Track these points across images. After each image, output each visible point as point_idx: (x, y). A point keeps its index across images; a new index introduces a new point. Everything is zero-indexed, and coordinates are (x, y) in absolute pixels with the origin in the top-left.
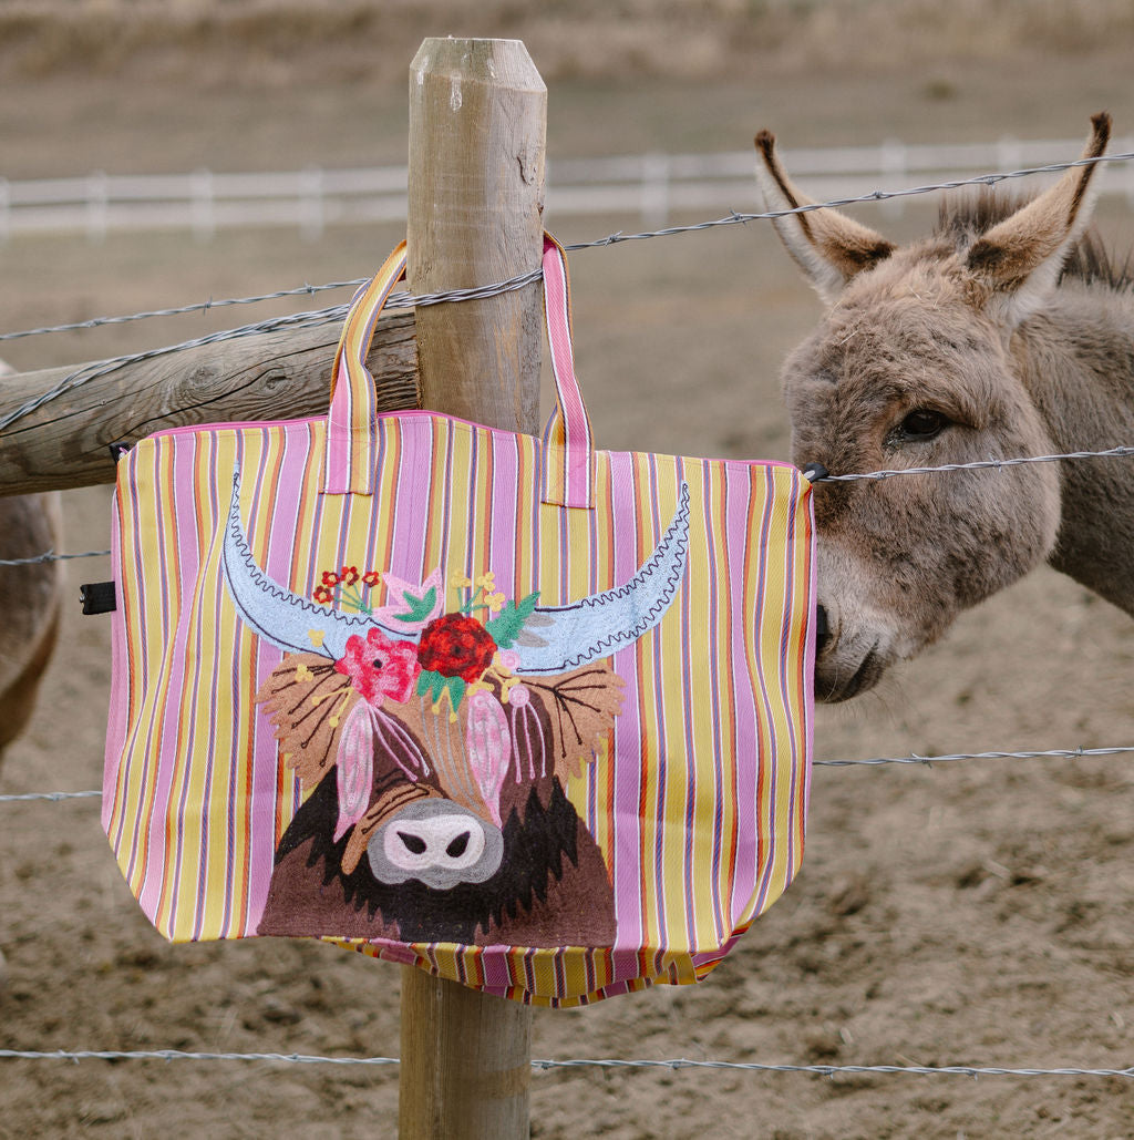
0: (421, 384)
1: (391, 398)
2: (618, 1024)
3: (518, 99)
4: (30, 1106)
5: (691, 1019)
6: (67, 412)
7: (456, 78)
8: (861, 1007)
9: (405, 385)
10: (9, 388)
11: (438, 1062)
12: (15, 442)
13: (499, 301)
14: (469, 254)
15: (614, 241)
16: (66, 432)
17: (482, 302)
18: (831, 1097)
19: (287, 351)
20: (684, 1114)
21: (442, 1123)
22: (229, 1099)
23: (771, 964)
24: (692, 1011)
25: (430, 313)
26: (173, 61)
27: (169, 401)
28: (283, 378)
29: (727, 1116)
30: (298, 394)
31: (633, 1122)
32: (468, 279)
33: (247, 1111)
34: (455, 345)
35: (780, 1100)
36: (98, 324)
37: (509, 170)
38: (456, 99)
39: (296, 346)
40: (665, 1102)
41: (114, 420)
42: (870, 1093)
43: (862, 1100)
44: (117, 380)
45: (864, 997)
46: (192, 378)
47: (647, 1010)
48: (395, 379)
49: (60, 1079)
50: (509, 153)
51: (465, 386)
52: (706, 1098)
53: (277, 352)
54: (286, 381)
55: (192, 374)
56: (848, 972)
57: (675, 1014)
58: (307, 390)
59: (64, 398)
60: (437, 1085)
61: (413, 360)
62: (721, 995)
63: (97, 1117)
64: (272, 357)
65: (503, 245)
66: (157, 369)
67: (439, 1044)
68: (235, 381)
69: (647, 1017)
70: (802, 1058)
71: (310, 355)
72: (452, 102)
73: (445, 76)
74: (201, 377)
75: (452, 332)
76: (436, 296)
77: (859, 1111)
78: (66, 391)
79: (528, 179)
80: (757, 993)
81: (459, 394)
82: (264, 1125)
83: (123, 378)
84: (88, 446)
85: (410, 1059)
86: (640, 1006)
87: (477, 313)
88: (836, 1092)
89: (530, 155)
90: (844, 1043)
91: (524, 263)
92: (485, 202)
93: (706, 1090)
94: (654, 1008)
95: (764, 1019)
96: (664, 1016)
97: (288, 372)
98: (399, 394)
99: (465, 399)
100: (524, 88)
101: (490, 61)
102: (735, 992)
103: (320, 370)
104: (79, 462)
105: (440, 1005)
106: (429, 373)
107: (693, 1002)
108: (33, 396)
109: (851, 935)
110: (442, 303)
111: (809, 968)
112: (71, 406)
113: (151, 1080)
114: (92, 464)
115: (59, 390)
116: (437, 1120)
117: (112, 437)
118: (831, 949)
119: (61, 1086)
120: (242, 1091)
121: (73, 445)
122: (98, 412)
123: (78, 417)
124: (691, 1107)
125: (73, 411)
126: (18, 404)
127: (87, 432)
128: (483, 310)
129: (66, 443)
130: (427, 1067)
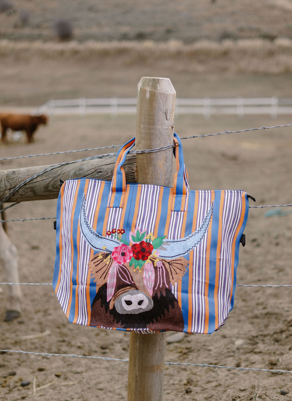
0: (137, 176)
1: (129, 179)
2: (220, 353)
3: (166, 96)
4: (60, 368)
5: (241, 353)
6: (45, 178)
7: (148, 89)
8: (287, 352)
9: (133, 175)
10: (31, 171)
11: (137, 361)
12: (31, 186)
13: (159, 153)
14: (150, 139)
15: (194, 137)
16: (44, 184)
17: (153, 153)
18: (271, 376)
19: (103, 164)
20: (232, 379)
21: (138, 378)
22: (113, 369)
23: (267, 339)
24: (241, 351)
25: (140, 156)
26: (168, 63)
27: (71, 177)
28: (101, 172)
29: (242, 380)
30: (105, 176)
31: (217, 381)
32: (150, 147)
33: (117, 372)
34: (146, 165)
35: (257, 376)
36: (58, 153)
37: (162, 116)
38: (148, 95)
39: (106, 163)
40: (227, 376)
41: (57, 181)
42: (281, 376)
43: (278, 378)
44: (58, 170)
45: (288, 350)
46: (78, 171)
47: (229, 350)
48: (130, 174)
49: (70, 361)
50: (162, 111)
51: (148, 177)
52: (239, 375)
53: (100, 164)
54: (102, 173)
55: (78, 169)
56: (287, 342)
57: (237, 352)
58: (107, 176)
59: (44, 174)
60: (137, 368)
61: (135, 169)
62: (250, 347)
63: (77, 372)
64: (99, 166)
65: (160, 137)
66: (69, 168)
67: (137, 356)
68: (89, 172)
69: (229, 352)
70: (267, 365)
71: (109, 166)
72: (147, 96)
73: (145, 88)
74: (80, 171)
75: (145, 161)
76: (141, 151)
77: (277, 381)
78: (45, 172)
79: (168, 119)
80: (261, 347)
81: (147, 179)
82: (120, 376)
83: (60, 170)
84: (50, 188)
85: (131, 360)
86: (228, 349)
87: (152, 156)
88: (273, 375)
89: (169, 112)
90: (279, 362)
91: (166, 142)
92: (155, 125)
93: (239, 373)
94: (231, 350)
95: (261, 354)
96: (234, 352)
97: (102, 170)
98: (131, 178)
99: (148, 180)
100: (167, 93)
101: (158, 85)
102: (255, 346)
103: (111, 170)
104: (48, 192)
105: (138, 346)
106: (139, 173)
107: (242, 348)
108: (37, 173)
109: (290, 332)
110: (143, 153)
111: (277, 341)
112: (46, 177)
113: (94, 363)
114: (51, 193)
115: (43, 172)
116: (136, 377)
117: (56, 186)
118: (284, 335)
119: (70, 363)
120: (117, 367)
121: (46, 187)
122: (53, 179)
123: (47, 180)
124: (234, 377)
125: (46, 178)
126: (32, 175)
127: (50, 184)
128: (154, 156)
129: (45, 187)
130: (134, 363)
